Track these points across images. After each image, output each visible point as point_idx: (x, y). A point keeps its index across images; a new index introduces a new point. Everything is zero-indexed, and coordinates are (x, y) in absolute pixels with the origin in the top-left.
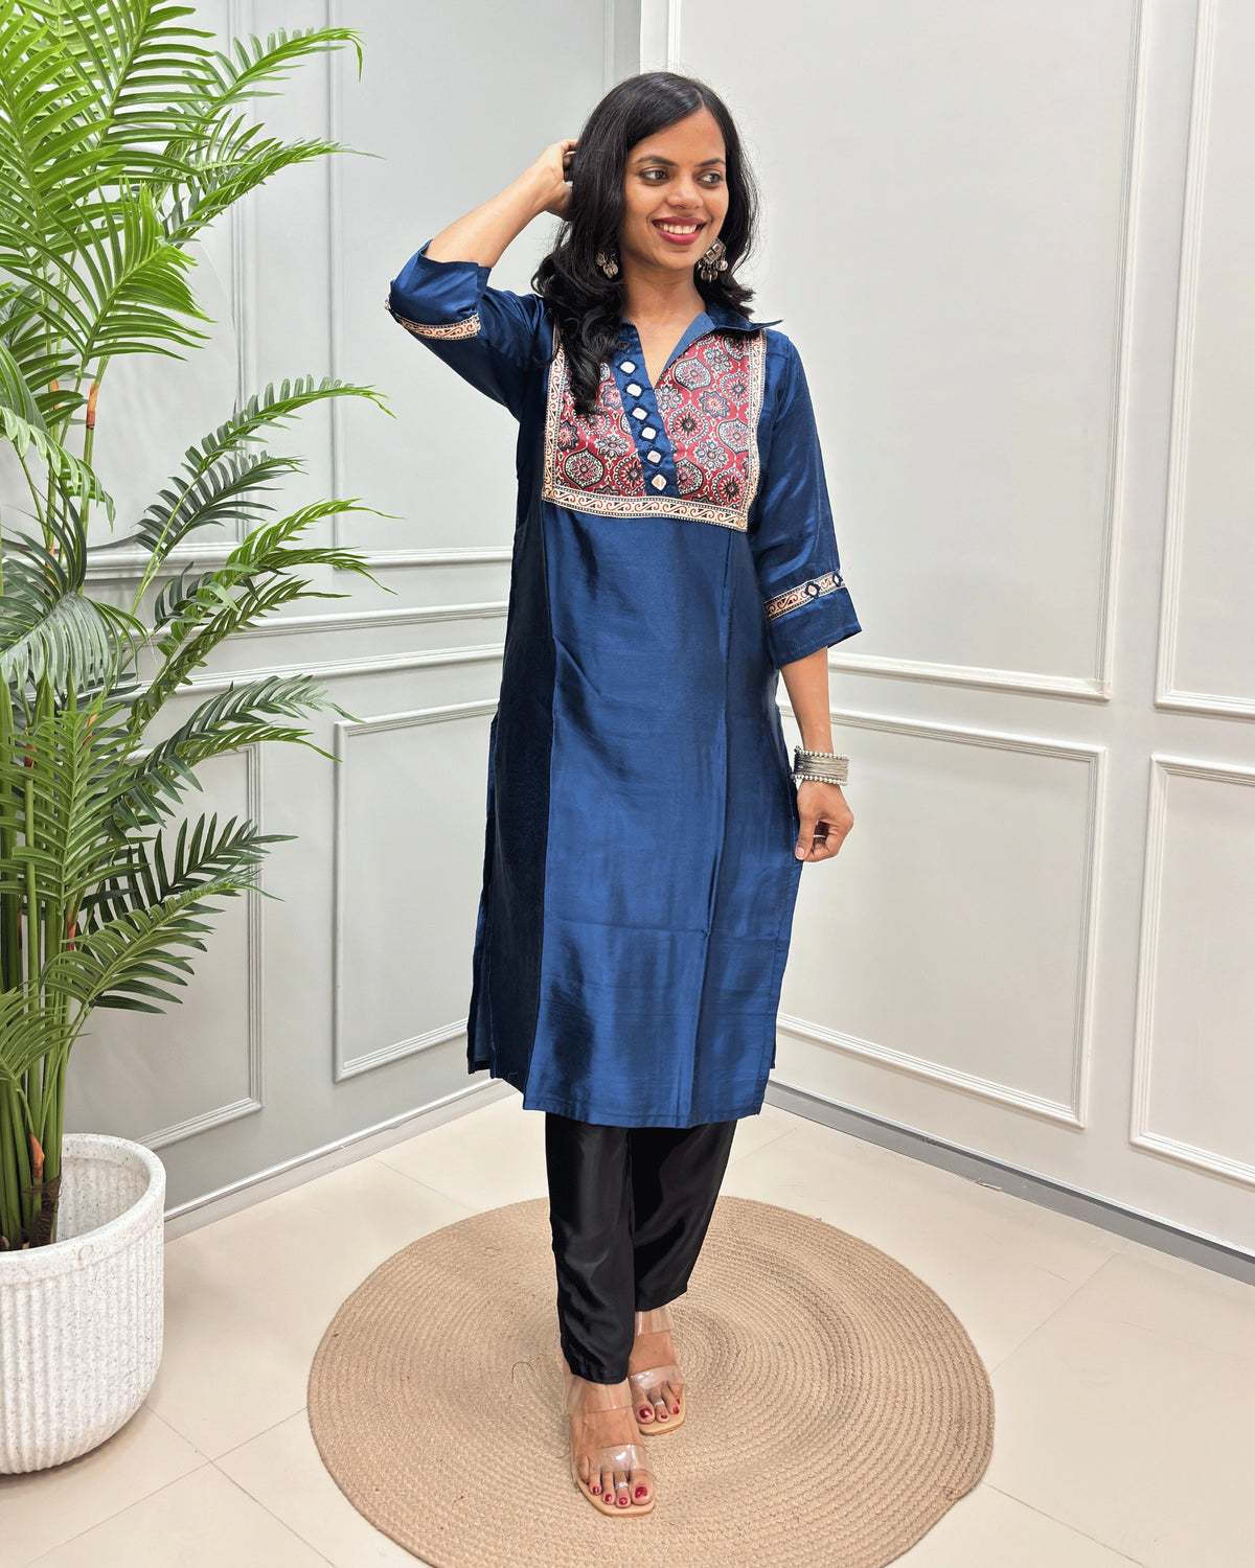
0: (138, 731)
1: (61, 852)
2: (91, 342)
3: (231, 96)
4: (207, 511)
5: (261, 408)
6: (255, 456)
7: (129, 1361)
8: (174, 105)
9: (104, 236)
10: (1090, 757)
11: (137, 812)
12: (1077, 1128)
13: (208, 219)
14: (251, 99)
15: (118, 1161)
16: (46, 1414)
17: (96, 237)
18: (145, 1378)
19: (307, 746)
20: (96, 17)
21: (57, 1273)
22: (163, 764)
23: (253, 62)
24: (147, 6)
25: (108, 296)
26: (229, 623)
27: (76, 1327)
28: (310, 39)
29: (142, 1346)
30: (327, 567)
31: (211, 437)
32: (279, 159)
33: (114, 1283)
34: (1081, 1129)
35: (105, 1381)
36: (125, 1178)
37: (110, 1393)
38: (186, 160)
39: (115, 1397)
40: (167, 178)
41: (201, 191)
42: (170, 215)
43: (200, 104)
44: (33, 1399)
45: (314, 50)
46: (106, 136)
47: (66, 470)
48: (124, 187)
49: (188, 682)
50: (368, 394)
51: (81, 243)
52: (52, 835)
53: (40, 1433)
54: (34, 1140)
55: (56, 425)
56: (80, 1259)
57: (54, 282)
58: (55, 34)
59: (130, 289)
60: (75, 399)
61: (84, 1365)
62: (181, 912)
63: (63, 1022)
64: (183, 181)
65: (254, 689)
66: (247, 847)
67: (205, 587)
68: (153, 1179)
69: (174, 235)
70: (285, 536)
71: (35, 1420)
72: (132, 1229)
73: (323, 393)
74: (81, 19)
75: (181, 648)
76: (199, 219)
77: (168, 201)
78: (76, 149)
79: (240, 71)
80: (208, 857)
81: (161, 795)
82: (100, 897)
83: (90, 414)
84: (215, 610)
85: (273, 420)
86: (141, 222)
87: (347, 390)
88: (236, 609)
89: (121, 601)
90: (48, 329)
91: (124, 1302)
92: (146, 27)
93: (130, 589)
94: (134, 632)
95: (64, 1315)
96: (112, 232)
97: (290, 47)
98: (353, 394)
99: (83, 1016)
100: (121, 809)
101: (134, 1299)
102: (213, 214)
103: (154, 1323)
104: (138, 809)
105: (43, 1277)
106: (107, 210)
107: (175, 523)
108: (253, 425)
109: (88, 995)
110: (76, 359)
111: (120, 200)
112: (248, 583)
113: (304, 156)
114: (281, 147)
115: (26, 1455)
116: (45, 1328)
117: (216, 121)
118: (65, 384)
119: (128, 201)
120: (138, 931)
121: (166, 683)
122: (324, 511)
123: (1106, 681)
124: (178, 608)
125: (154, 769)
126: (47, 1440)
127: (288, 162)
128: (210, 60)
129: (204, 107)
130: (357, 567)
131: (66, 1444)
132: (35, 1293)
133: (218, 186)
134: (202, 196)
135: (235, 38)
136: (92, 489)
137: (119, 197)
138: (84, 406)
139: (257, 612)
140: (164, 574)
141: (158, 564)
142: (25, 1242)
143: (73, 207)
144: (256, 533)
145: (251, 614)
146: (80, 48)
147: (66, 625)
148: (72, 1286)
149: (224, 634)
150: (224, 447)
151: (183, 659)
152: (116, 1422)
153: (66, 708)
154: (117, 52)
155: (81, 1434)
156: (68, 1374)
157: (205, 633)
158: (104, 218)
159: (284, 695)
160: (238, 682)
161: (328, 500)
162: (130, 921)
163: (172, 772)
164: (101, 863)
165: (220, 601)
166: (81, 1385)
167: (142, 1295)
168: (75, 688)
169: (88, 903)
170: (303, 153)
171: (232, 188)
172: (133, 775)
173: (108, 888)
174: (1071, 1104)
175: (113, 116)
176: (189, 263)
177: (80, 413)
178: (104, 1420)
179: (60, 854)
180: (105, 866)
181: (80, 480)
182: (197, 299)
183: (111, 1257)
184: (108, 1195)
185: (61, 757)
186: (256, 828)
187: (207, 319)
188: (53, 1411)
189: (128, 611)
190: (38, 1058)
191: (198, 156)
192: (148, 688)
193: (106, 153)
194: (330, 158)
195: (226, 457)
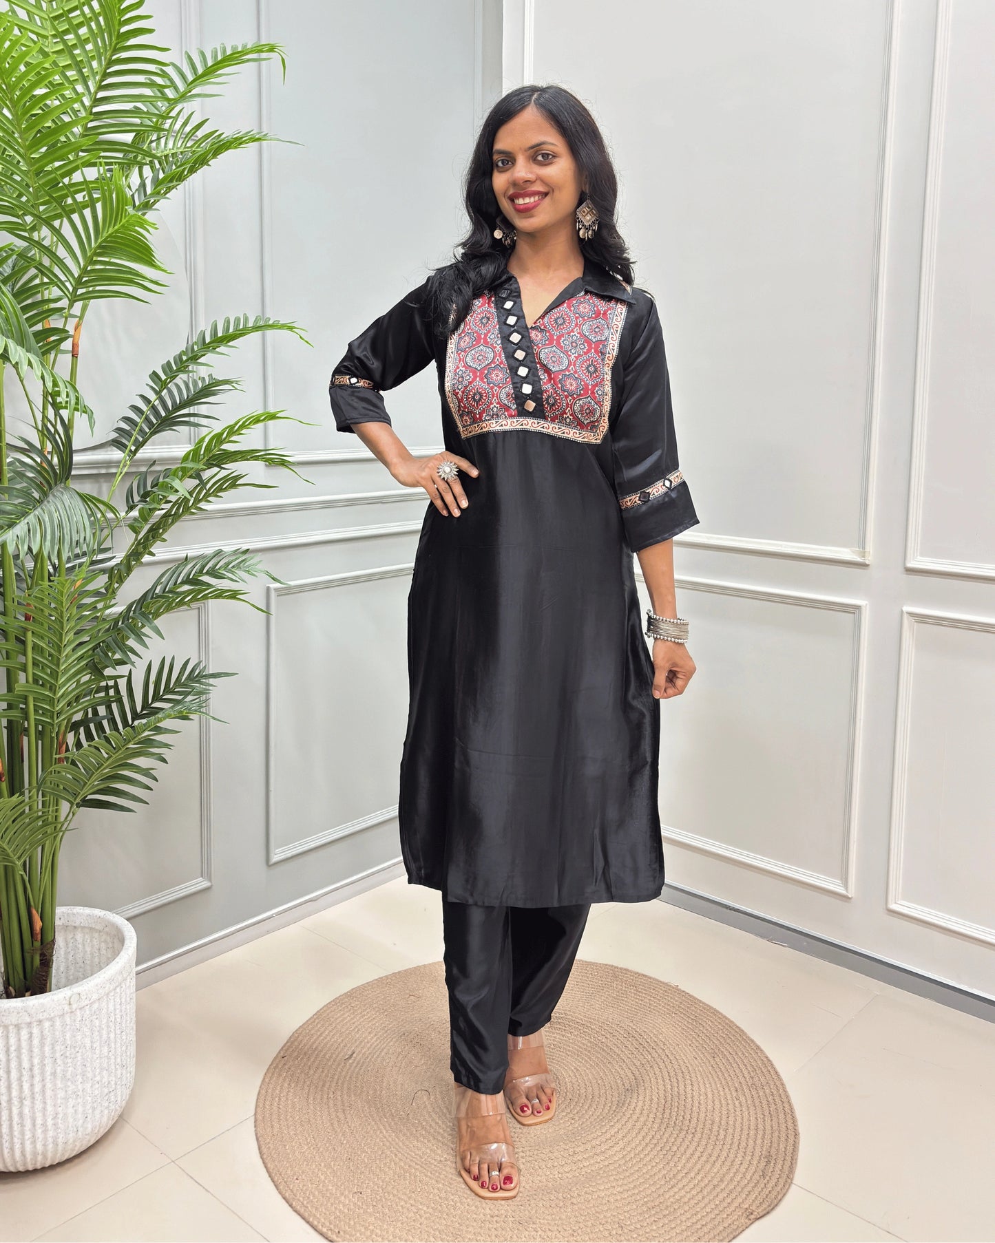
0: (114, 592)
1: (54, 687)
2: (75, 289)
3: (183, 97)
4: (166, 421)
5: (208, 340)
6: (204, 378)
7: (109, 1083)
8: (139, 105)
9: (85, 207)
10: (855, 610)
11: (113, 655)
12: (846, 898)
13: (166, 193)
14: (199, 99)
15: (99, 927)
16: (44, 1125)
17: (79, 208)
18: (122, 1095)
19: (246, 603)
20: (78, 36)
21: (52, 1015)
22: (133, 618)
23: (200, 71)
24: (117, 28)
25: (89, 254)
26: (184, 508)
27: (66, 1057)
28: (244, 53)
29: (119, 1072)
30: (260, 465)
31: (169, 363)
32: (221, 146)
33: (97, 1023)
34: (850, 898)
35: (90, 1099)
36: (105, 941)
37: (94, 1109)
38: (149, 147)
39: (97, 1112)
40: (134, 162)
41: (161, 171)
42: (137, 190)
43: (159, 104)
44: (34, 1113)
45: (248, 60)
46: (86, 129)
47: (57, 389)
48: (101, 168)
49: (152, 554)
50: (291, 328)
51: (68, 212)
52: (47, 674)
53: (40, 1140)
54: (34, 912)
55: (48, 355)
56: (70, 1004)
57: (46, 243)
58: (46, 49)
59: (105, 249)
60: (63, 334)
61: (74, 1087)
62: (147, 733)
63: (56, 820)
64: (146, 164)
65: (205, 559)
66: (198, 682)
67: (166, 480)
68: (127, 942)
69: (139, 205)
70: (227, 440)
71: (35, 1129)
72: (111, 980)
73: (256, 328)
74: (66, 38)
75: (146, 528)
76: (159, 193)
77: (135, 179)
78: (63, 139)
79: (190, 78)
80: (168, 690)
81: (131, 642)
82: (84, 722)
83: (75, 346)
84: (173, 498)
85: (217, 350)
86: (114, 196)
87: (275, 326)
88: (188, 496)
89: (100, 492)
90: (42, 279)
91: (105, 1036)
92: (117, 44)
93: (106, 482)
94: (110, 515)
95: (58, 1048)
96: (92, 204)
97: (228, 59)
98: (279, 328)
99: (71, 814)
100: (101, 653)
101: (112, 1035)
102: (169, 189)
103: (128, 1054)
104: (114, 653)
105: (41, 1018)
106: (87, 186)
107: (141, 430)
108: (203, 353)
109: (75, 799)
110: (64, 303)
111: (97, 179)
112: (198, 476)
113: (241, 144)
114: (223, 137)
115: (29, 1157)
116: (43, 1058)
117: (171, 117)
118: (55, 322)
119: (104, 179)
120: (114, 748)
121: (135, 555)
122: (257, 420)
123: (867, 549)
124: (144, 497)
125: (126, 622)
126: (45, 1145)
127: (227, 149)
128: (169, 70)
129: (162, 106)
130: (284, 463)
131: (60, 1148)
132: (36, 1031)
133: (174, 167)
134: (161, 175)
135: (186, 53)
136: (77, 403)
137: (97, 176)
138: (70, 340)
139: (205, 498)
140: (134, 470)
141: (128, 463)
142: (27, 991)
143: (61, 184)
144: (204, 437)
145: (200, 501)
146: (66, 60)
147: (57, 510)
148: (64, 1025)
149: (180, 516)
150: (179, 370)
151: (148, 536)
152: (98, 1131)
153: (57, 575)
154: (95, 64)
155: (71, 1141)
156: (61, 1094)
157: (165, 516)
158: (85, 193)
159: (228, 564)
160: (191, 554)
161: (260, 411)
162: (107, 740)
163: (140, 624)
164: (85, 696)
165: (177, 491)
166: (71, 1102)
167: (118, 1032)
168: (64, 557)
169: (75, 727)
170: (240, 141)
171: (184, 170)
172: (110, 626)
173: (90, 715)
174: (841, 879)
175: (91, 113)
176: (152, 227)
177: (67, 345)
178: (89, 1130)
179: (53, 688)
180: (88, 698)
181: (67, 396)
182: (159, 255)
183: (94, 1002)
184: (92, 954)
185: (53, 613)
186: (205, 666)
187: (165, 271)
188: (50, 1122)
189: (105, 498)
190: (37, 847)
191: (158, 144)
192: (121, 559)
193: (86, 142)
194: (260, 146)
195: (181, 379)
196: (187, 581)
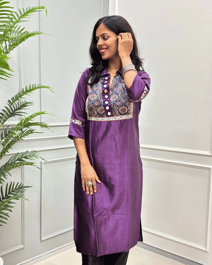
3: (18, 21)
4: (12, 114)
5: (24, 91)
6: (23, 102)
8: (5, 24)
10: (209, 169)
14: (22, 22)
19: (35, 166)
22: (3, 170)
23: (23, 14)
26: (17, 139)
28: (35, 9)
30: (39, 126)
31: (13, 97)
32: (28, 36)
34: (207, 252)
38: (8, 36)
40: (4, 40)
42: (4, 48)
43: (11, 23)
45: (36, 11)
49: (8, 152)
50: (48, 88)
62: (7, 203)
64: (7, 40)
65: (23, 154)
66: (21, 189)
67: (12, 131)
69: (5, 52)
70: (30, 120)
73: (38, 88)
75: (7, 144)
76: (11, 49)
77: (4, 45)
79: (20, 16)
80: (13, 191)
81: (2, 177)
84: (14, 136)
85: (27, 94)
87: (44, 87)
88: (19, 136)
97: (31, 11)
102: (14, 48)
107: (5, 117)
108: (23, 95)
112: (21, 130)
113: (34, 35)
114: (29, 33)
117: (14, 27)
121: (3, 152)
122: (39, 114)
124: (6, 136)
125: (1, 172)
127: (30, 36)
128: (14, 13)
130: (46, 126)
133: (15, 41)
134: (11, 44)
135: (19, 9)
139: (23, 136)
140: (3, 128)
141: (2, 126)
144: (23, 119)
149: (16, 141)
150: (16, 100)
151: (7, 147)
157: (12, 141)
159: (30, 155)
160: (19, 152)
161: (40, 112)
163: (5, 172)
165: (15, 134)
171: (18, 42)
174: (205, 246)
176: (9, 58)
182: (10, 67)
186: (23, 185)
187: (12, 71)
191: (11, 35)
194: (40, 36)
195: (16, 102)
196: (18, 160)
